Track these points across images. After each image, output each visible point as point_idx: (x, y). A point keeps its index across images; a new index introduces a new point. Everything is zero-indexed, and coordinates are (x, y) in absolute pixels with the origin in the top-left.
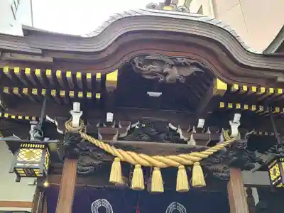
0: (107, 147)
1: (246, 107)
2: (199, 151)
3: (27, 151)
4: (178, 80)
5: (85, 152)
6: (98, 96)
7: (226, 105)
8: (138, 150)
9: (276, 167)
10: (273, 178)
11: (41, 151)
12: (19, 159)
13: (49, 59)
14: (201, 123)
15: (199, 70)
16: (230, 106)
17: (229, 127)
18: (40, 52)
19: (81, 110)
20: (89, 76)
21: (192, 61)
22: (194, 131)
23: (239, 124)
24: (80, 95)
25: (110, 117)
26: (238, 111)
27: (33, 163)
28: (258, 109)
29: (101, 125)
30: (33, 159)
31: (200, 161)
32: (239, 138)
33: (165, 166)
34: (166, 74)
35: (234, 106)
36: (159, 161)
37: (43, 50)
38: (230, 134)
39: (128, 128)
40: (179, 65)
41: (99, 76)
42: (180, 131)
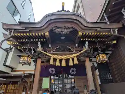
0: (49, 54)
1: (89, 39)
2: (76, 53)
3: (23, 57)
4: (67, 33)
5: (43, 56)
6: (45, 40)
7: (83, 39)
8: (58, 55)
9: (98, 57)
10: (97, 60)
11: (27, 57)
12: (21, 60)
13: (28, 30)
14: (77, 45)
15: (73, 29)
16: (84, 39)
17: (85, 46)
18: (24, 28)
19: (41, 44)
20: (40, 34)
21: (71, 27)
22: (75, 48)
23: (88, 45)
24: (40, 40)
25: (50, 46)
26: (87, 41)
27: (25, 61)
28: (93, 40)
29: (48, 48)
30: (25, 60)
31: (76, 56)
32: (88, 49)
33: (66, 58)
34: (63, 32)
35: (85, 39)
36: (64, 57)
37: (25, 28)
38: (85, 48)
39: (56, 49)
40: (67, 28)
41: (42, 34)
42: (71, 48)
